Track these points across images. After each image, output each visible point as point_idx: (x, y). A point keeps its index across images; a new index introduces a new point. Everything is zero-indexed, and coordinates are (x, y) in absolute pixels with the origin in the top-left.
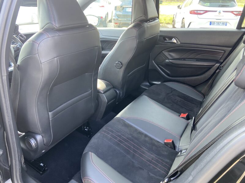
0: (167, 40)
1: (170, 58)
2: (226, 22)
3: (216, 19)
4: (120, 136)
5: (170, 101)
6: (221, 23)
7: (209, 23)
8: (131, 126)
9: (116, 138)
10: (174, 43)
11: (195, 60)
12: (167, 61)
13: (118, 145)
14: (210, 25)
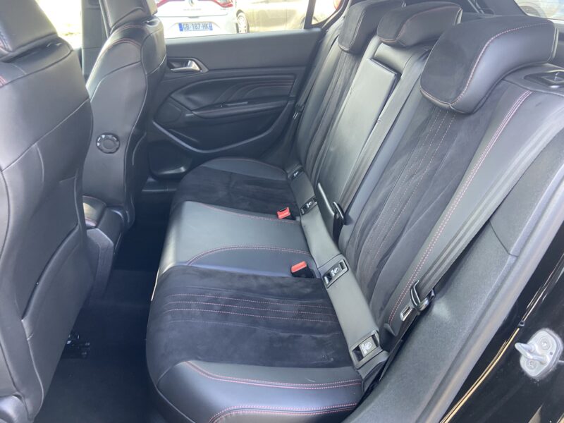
0: (174, 68)
1: (192, 106)
2: (210, 23)
3: (190, 17)
4: (215, 300)
5: (242, 197)
6: (201, 25)
7: (177, 27)
8: (217, 272)
9: (211, 307)
10: (193, 71)
11: (246, 103)
12: (187, 115)
13: (226, 317)
14: (181, 30)
